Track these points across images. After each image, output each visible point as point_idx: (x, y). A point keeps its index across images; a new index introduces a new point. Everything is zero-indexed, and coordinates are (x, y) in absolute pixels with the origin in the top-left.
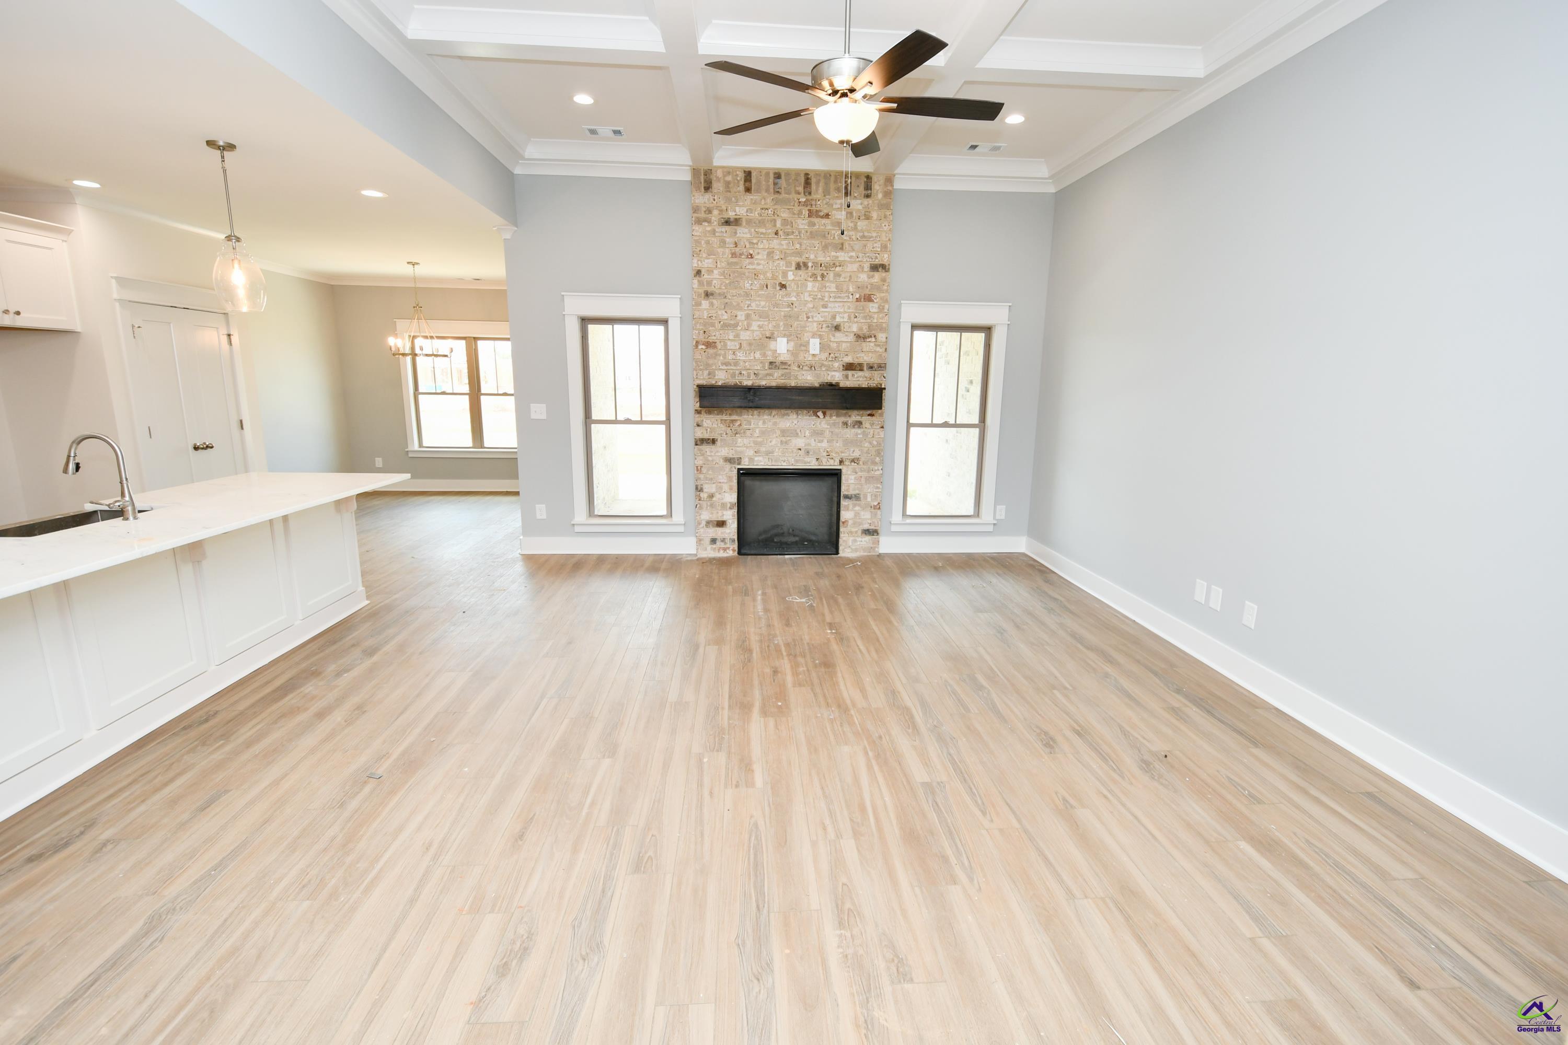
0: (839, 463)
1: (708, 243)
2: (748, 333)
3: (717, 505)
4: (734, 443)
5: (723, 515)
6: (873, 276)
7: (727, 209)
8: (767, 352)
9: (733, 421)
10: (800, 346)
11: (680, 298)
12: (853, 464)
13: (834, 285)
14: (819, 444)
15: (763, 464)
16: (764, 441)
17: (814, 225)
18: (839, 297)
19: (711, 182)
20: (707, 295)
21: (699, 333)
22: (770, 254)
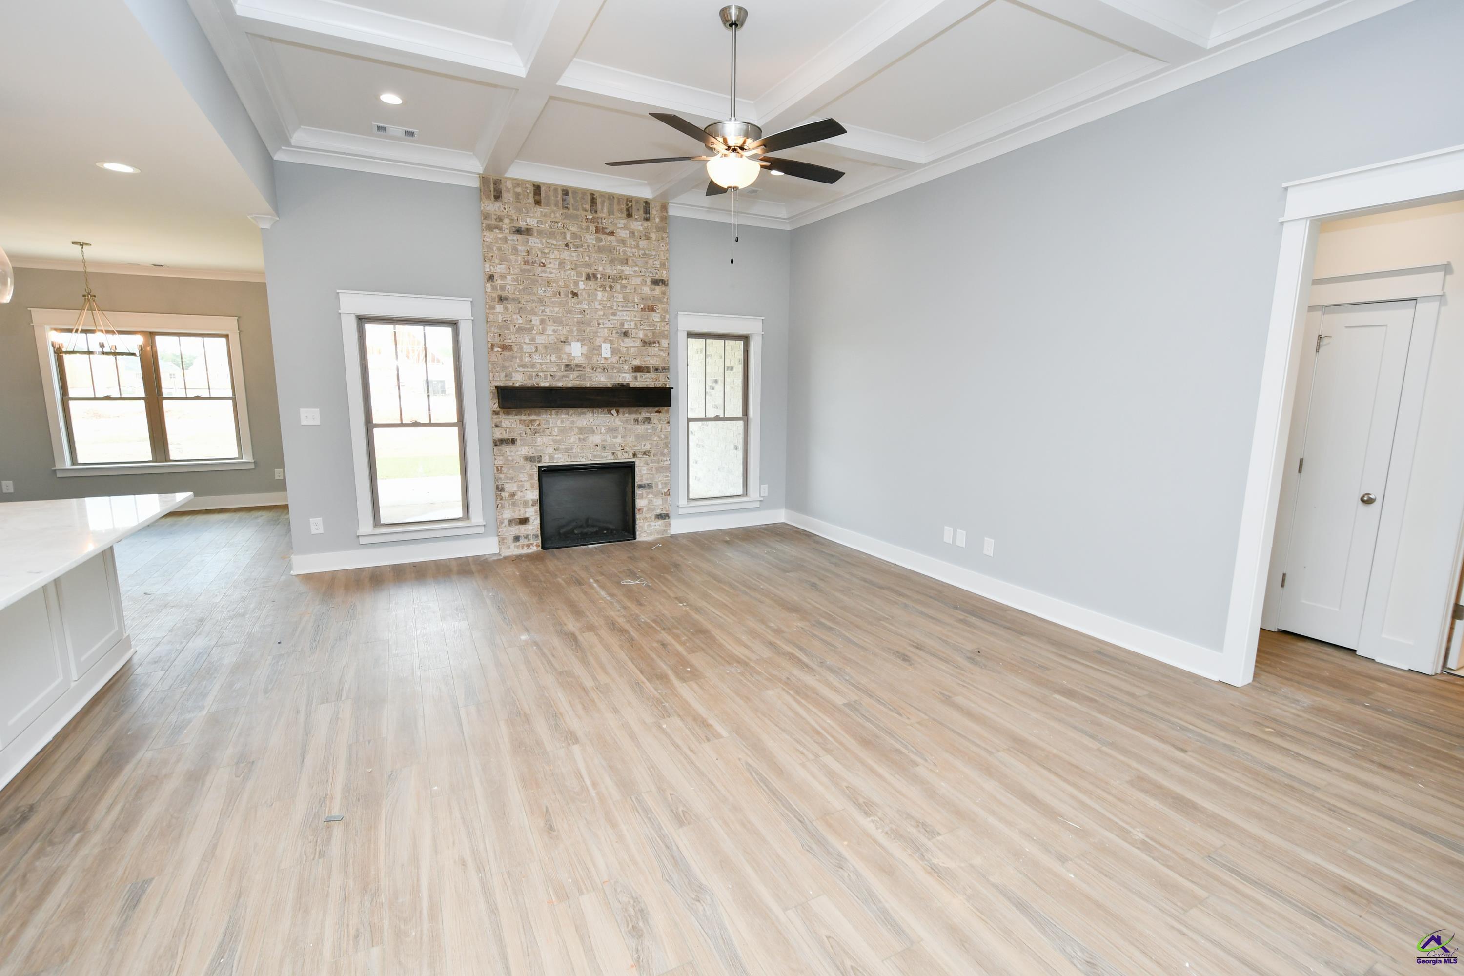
0: (632, 457)
1: (500, 249)
2: (543, 337)
3: (519, 503)
4: (534, 442)
5: (526, 512)
6: (654, 290)
7: (517, 219)
8: (562, 355)
9: (532, 421)
10: (593, 350)
11: (471, 301)
12: (644, 456)
13: (621, 296)
14: (614, 440)
15: (561, 460)
16: (563, 439)
17: (601, 240)
18: (626, 307)
19: (501, 192)
20: (501, 299)
21: (494, 336)
22: (562, 264)
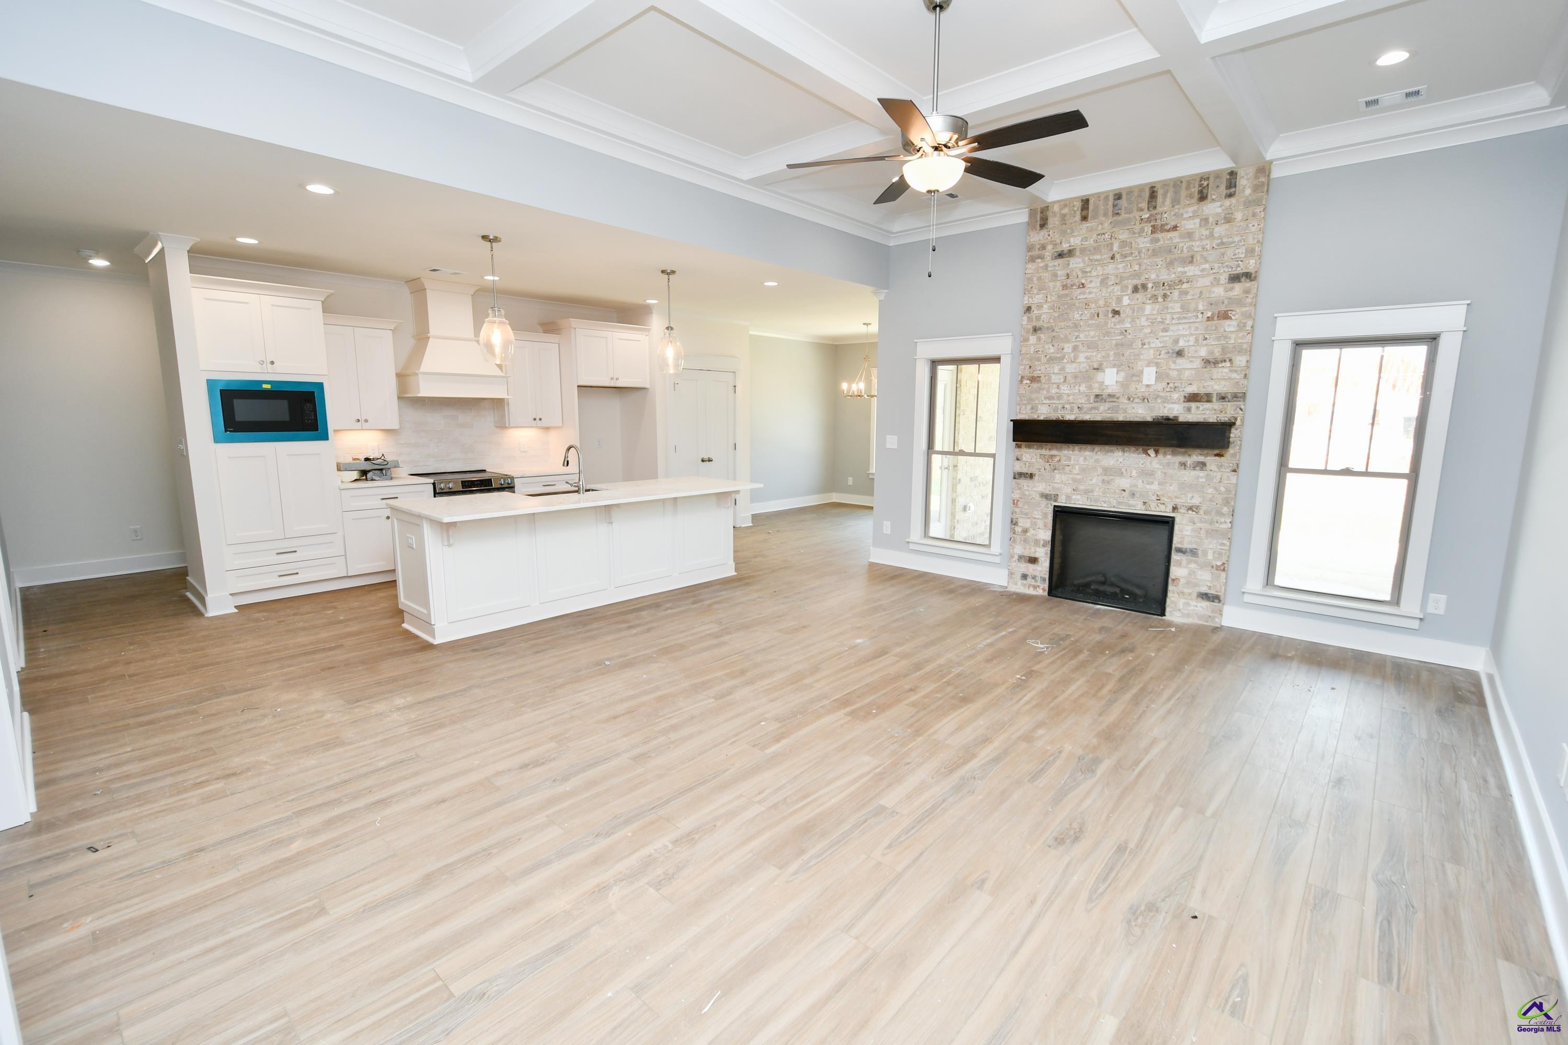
0: (1171, 510)
1: (1039, 278)
2: (1074, 365)
3: (1031, 541)
4: (1052, 479)
5: (1036, 551)
6: (1232, 288)
7: (1061, 243)
8: (1093, 385)
9: (1052, 456)
10: (1132, 377)
11: (1012, 336)
12: (1190, 512)
13: (1178, 305)
14: (1148, 486)
15: (1079, 502)
16: (1083, 479)
17: (1158, 240)
18: (1185, 318)
19: (1047, 219)
20: (1035, 330)
21: (1025, 368)
22: (1104, 281)
